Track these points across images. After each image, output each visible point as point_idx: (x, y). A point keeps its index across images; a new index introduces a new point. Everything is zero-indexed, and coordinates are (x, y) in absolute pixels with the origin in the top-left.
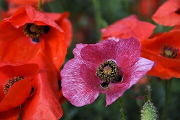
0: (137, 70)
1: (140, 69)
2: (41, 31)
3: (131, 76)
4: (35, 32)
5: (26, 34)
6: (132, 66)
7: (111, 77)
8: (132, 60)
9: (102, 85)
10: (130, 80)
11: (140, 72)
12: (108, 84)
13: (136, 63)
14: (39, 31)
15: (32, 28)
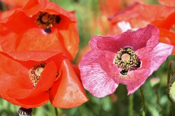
0: (157, 55)
1: (159, 54)
2: (53, 21)
3: (150, 61)
4: (47, 22)
5: (39, 25)
6: (150, 51)
7: (130, 64)
8: (149, 45)
9: (121, 73)
10: (150, 66)
11: (160, 57)
12: (127, 71)
13: (155, 48)
14: (52, 21)
15: (45, 19)
